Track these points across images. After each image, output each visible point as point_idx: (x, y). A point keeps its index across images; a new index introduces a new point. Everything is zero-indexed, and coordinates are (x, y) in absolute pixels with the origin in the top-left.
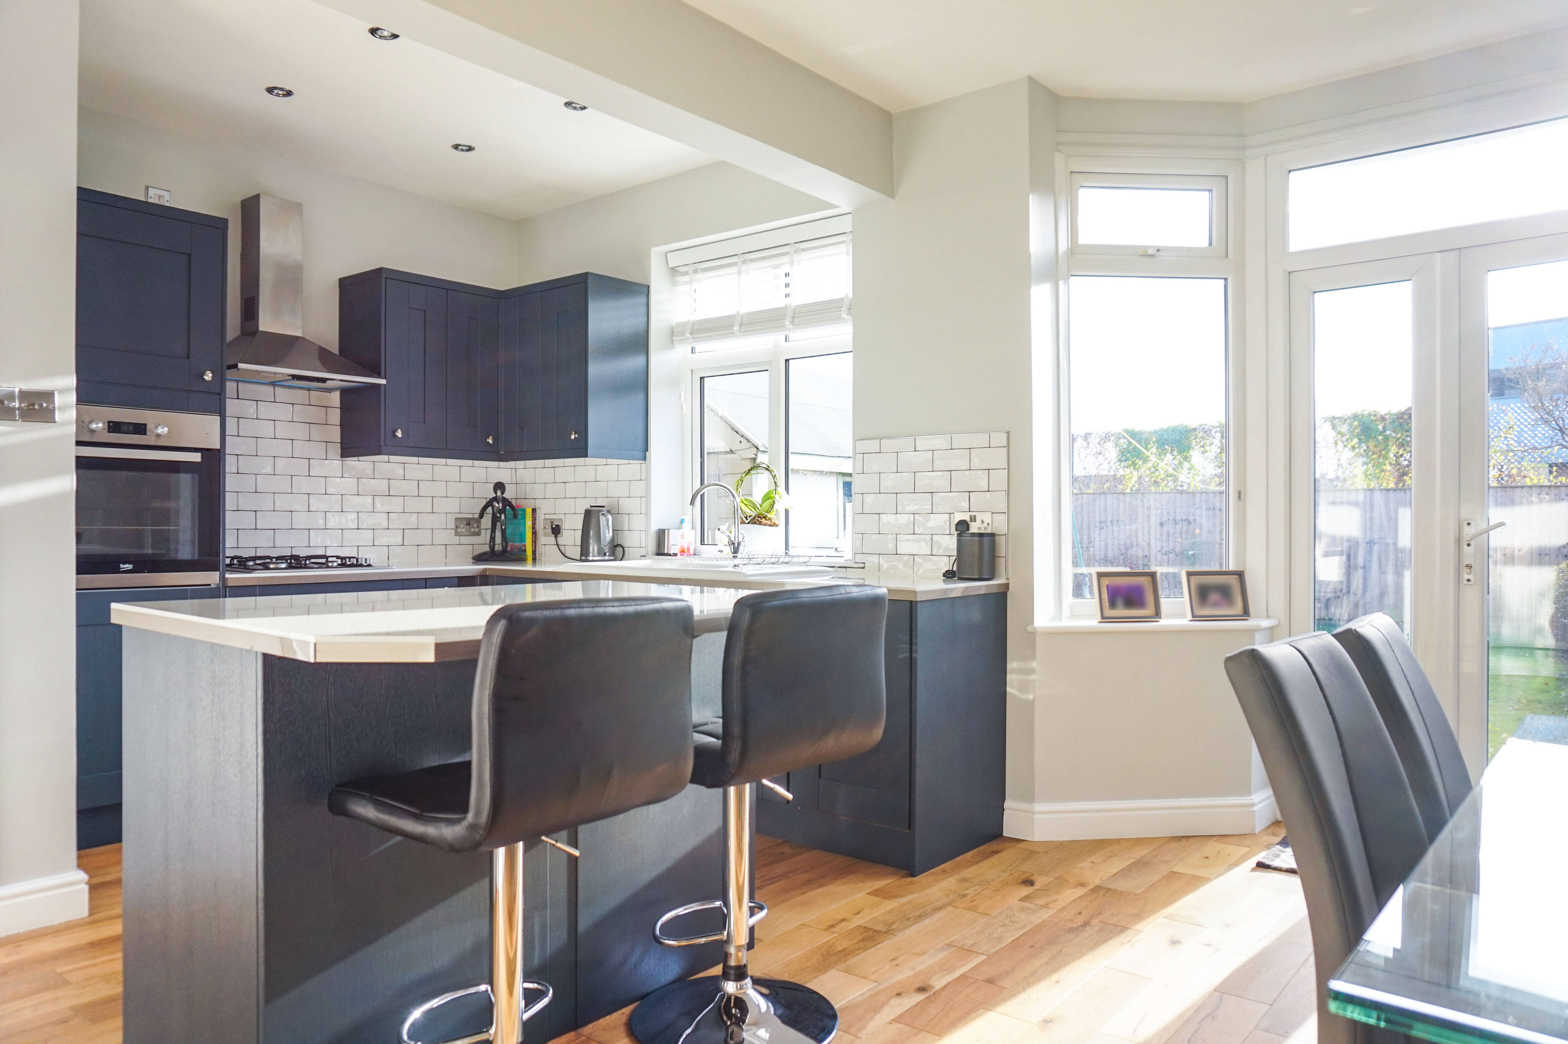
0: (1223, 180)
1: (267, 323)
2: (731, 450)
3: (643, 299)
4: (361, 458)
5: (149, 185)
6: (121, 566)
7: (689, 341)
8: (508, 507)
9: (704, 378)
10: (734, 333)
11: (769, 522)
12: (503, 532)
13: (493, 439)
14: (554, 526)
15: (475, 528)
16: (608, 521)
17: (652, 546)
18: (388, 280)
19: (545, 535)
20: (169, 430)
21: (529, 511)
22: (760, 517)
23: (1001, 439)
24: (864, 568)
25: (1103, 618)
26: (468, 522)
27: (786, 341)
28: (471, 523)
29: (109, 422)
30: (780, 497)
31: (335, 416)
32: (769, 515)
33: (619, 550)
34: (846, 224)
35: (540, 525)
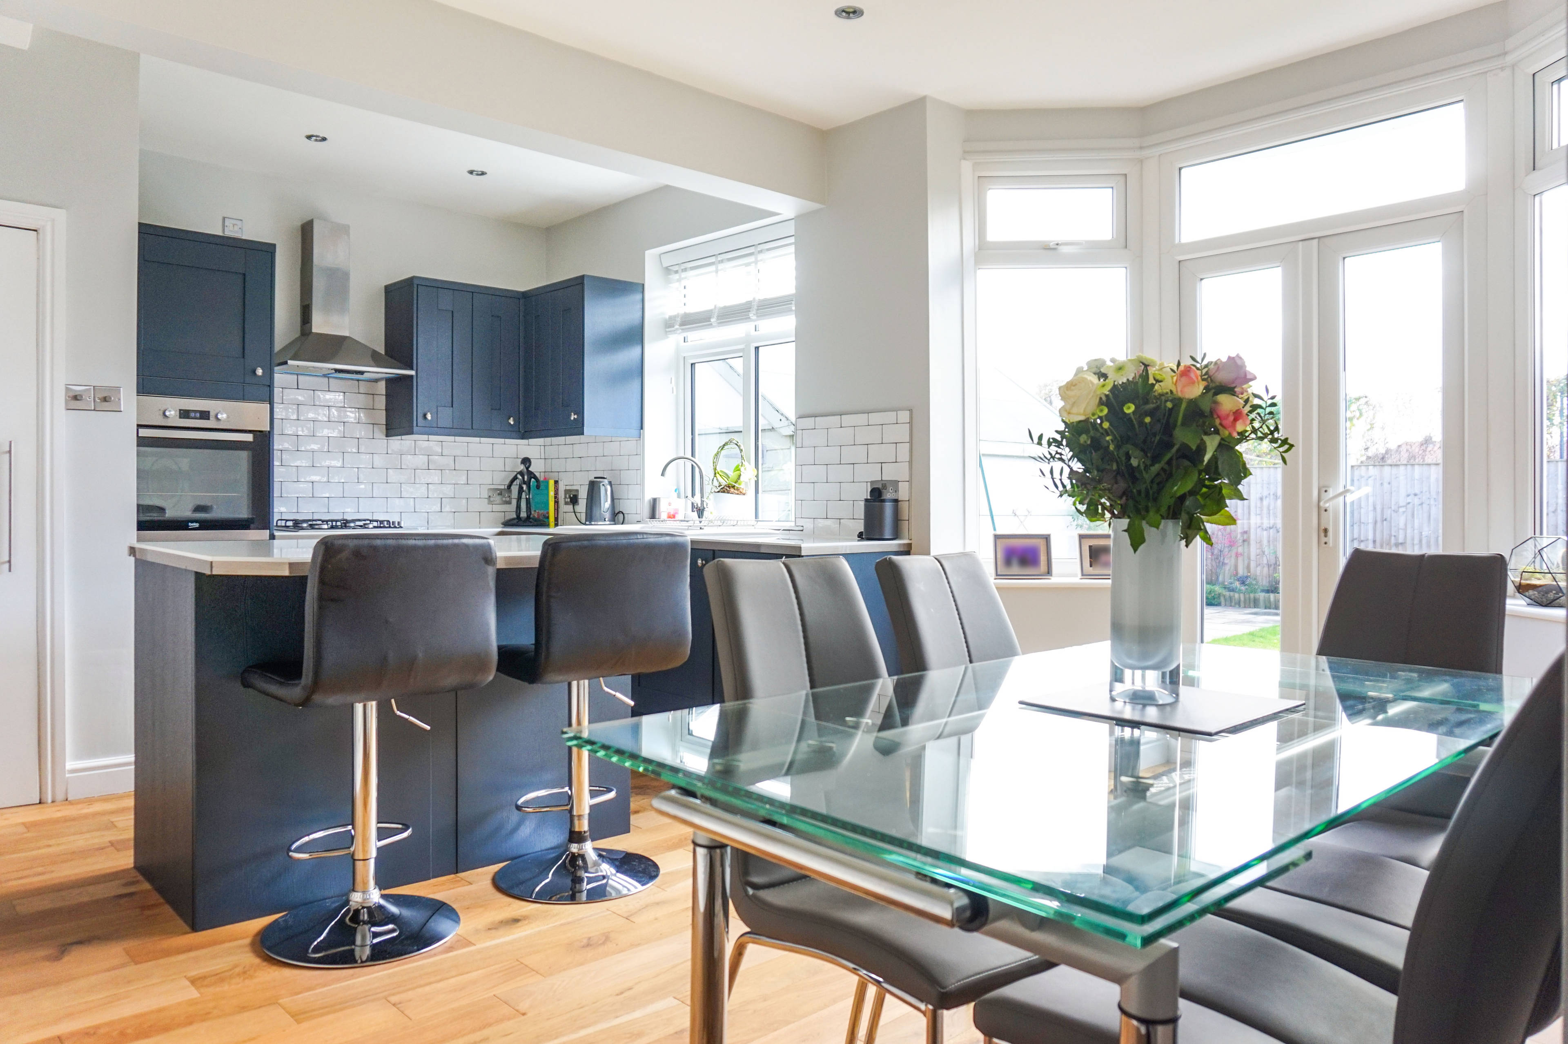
0: (1122, 179)
1: (320, 324)
2: (773, 428)
3: (638, 297)
4: (403, 437)
5: (225, 216)
6: (190, 524)
7: (678, 332)
8: (533, 480)
9: (695, 364)
10: (711, 324)
11: (736, 492)
12: (528, 501)
13: (514, 420)
14: (572, 496)
15: (506, 498)
16: (606, 490)
17: (646, 511)
18: (419, 286)
19: (566, 503)
20: (228, 416)
21: (552, 483)
22: (729, 487)
23: (904, 416)
24: (802, 531)
25: (997, 575)
26: (500, 493)
27: (756, 330)
28: (503, 493)
29: (180, 410)
30: (745, 469)
31: (381, 402)
32: (737, 485)
33: (621, 516)
34: (791, 229)
35: (561, 495)
